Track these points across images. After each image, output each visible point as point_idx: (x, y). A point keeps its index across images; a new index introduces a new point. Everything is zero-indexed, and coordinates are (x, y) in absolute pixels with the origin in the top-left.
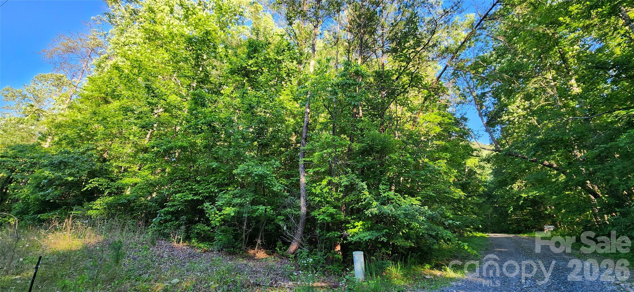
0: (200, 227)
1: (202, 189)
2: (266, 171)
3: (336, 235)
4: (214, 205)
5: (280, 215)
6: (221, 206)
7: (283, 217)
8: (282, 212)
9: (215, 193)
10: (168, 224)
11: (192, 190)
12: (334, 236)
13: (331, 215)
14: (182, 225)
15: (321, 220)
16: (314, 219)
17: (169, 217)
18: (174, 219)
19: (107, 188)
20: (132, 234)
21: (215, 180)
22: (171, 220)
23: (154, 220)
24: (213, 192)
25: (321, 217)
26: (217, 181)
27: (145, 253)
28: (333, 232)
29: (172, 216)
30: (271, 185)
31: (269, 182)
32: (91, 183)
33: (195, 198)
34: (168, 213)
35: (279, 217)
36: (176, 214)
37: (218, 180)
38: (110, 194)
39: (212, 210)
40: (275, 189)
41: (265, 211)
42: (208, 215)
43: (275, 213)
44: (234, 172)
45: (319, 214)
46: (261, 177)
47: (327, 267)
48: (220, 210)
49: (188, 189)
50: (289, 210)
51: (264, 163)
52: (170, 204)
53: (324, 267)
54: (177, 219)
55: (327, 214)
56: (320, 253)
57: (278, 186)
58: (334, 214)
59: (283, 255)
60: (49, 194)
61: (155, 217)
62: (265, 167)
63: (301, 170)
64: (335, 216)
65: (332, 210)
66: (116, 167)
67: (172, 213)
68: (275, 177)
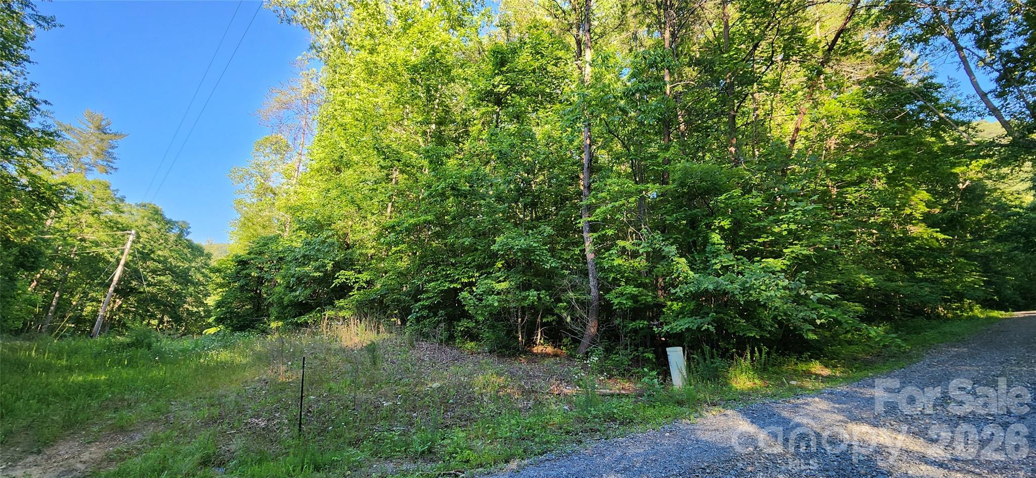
0: (464, 324)
1: (459, 274)
2: (532, 243)
3: (641, 326)
4: (472, 295)
5: (560, 301)
6: (482, 295)
7: (565, 304)
8: (562, 298)
10: (427, 322)
11: (447, 276)
12: (639, 326)
13: (634, 298)
14: (441, 320)
15: (617, 305)
16: (609, 304)
17: (425, 313)
18: (431, 314)
19: (356, 282)
20: (389, 334)
21: (474, 260)
22: (428, 317)
23: (409, 317)
25: (616, 301)
27: (404, 356)
28: (638, 321)
29: (429, 312)
30: (542, 262)
31: (538, 258)
32: (337, 278)
33: (452, 287)
34: (424, 307)
35: (559, 305)
36: (433, 309)
37: (478, 260)
39: (471, 301)
40: (548, 266)
41: (538, 298)
42: (466, 308)
43: (552, 300)
44: (492, 248)
45: (616, 297)
46: (528, 251)
47: (634, 370)
48: (481, 300)
49: (442, 276)
50: (571, 294)
51: (530, 231)
52: (424, 296)
53: (629, 371)
54: (435, 315)
55: (626, 297)
56: (623, 351)
57: (552, 263)
58: (638, 296)
59: (571, 356)
60: (300, 294)
61: (410, 313)
62: (531, 238)
63: (585, 235)
64: (639, 299)
65: (631, 289)
66: (361, 254)
67: (429, 308)
68: (546, 249)
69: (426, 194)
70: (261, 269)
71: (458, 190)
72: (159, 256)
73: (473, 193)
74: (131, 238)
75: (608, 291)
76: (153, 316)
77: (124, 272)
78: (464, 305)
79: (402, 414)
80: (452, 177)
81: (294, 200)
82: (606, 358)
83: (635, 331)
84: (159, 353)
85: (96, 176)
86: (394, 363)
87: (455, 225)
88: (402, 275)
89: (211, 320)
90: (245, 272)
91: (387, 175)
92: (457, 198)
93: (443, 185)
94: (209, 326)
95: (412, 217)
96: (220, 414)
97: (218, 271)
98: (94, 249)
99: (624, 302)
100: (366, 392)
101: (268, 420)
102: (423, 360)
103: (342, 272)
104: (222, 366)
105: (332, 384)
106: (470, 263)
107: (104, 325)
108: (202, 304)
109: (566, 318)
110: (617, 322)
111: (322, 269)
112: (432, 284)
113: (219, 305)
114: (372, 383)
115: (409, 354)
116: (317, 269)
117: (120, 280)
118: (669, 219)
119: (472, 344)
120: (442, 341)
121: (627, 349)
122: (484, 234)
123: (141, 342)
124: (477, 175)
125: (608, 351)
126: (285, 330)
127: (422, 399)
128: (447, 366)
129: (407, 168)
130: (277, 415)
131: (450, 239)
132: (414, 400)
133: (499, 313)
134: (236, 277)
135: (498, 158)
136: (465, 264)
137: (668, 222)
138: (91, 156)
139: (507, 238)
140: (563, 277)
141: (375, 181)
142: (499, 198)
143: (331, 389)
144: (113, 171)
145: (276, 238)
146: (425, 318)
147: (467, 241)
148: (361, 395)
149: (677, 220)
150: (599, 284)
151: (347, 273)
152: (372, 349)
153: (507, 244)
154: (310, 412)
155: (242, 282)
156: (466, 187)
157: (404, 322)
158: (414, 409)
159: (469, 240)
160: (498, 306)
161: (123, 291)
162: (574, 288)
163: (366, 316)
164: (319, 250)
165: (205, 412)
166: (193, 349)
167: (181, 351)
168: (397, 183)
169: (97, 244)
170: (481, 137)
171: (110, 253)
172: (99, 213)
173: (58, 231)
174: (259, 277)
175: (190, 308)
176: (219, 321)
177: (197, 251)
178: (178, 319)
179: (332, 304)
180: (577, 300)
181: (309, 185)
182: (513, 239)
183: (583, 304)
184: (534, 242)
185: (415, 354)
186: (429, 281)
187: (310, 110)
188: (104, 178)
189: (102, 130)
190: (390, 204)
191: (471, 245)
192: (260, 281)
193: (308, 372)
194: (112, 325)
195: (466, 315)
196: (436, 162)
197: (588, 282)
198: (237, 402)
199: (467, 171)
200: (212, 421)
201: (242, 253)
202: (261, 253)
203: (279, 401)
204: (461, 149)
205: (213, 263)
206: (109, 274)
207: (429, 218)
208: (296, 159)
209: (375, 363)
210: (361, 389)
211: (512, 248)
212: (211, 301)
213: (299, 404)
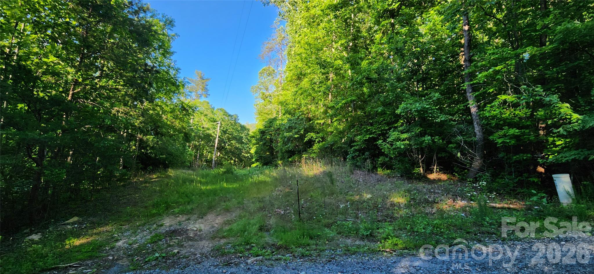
0: (381, 159)
1: (375, 129)
2: (425, 106)
3: (525, 158)
4: (386, 142)
5: (451, 143)
6: (392, 142)
7: (455, 145)
8: (453, 141)
9: (386, 130)
10: (358, 159)
11: (368, 130)
12: (523, 158)
13: (514, 137)
14: (367, 158)
15: (501, 143)
16: (493, 144)
17: (357, 154)
18: (361, 154)
19: (317, 138)
20: (338, 167)
21: (384, 120)
22: (359, 156)
23: (348, 156)
24: (384, 130)
25: (500, 141)
26: (385, 120)
27: (348, 179)
28: (522, 155)
29: (360, 153)
30: (433, 118)
31: (430, 115)
32: (307, 137)
33: (371, 136)
34: (356, 150)
35: (450, 145)
36: (361, 151)
37: (387, 120)
38: (319, 142)
39: (385, 146)
40: (438, 120)
41: (432, 141)
42: (383, 151)
43: (445, 142)
44: (396, 112)
45: (499, 138)
46: (422, 112)
47: (519, 190)
48: (392, 145)
49: (365, 132)
50: (459, 138)
51: (423, 98)
52: (355, 144)
53: (514, 191)
54: (363, 154)
55: (508, 137)
56: (508, 177)
57: (442, 118)
58: (520, 136)
59: (462, 179)
60: (290, 146)
61: (348, 154)
62: (425, 102)
63: (468, 95)
64: (522, 138)
65: (514, 131)
66: (317, 123)
67: (359, 150)
68: (436, 109)
69: (350, 84)
70: (271, 135)
71: (371, 79)
72: (229, 132)
73: (381, 79)
74: (219, 125)
75: (492, 133)
76: (231, 159)
77: (219, 140)
78: (382, 149)
79: (351, 212)
80: (365, 72)
81: (281, 99)
82: (493, 181)
83: (518, 162)
84: (237, 176)
85: (203, 99)
86: (343, 183)
87: (370, 101)
88: (341, 133)
89: (254, 160)
90: (264, 137)
91: (327, 77)
92: (370, 83)
93: (360, 77)
94: (253, 163)
95: (343, 99)
96: (264, 206)
97: (253, 137)
98: (207, 131)
99: (508, 141)
100: (330, 199)
101: (285, 210)
102: (359, 181)
103: (309, 133)
104: (261, 182)
105: (312, 193)
106: (381, 122)
107: (215, 163)
108: (249, 153)
109: (457, 154)
110: (501, 155)
111: (299, 133)
112: (359, 137)
113: (256, 153)
114: (333, 194)
115: (350, 178)
116: (296, 133)
117: (218, 144)
118: (548, 73)
119: (388, 171)
120: (369, 170)
121: (512, 175)
122: (390, 104)
123: (229, 171)
124: (383, 67)
125: (494, 176)
126: (285, 165)
127: (362, 204)
128: (374, 185)
129: (337, 71)
130: (288, 208)
131: (368, 109)
132: (357, 205)
133: (405, 152)
134: (261, 139)
135: (396, 53)
136: (379, 122)
137: (547, 76)
138: (200, 91)
139: (407, 104)
140: (452, 126)
141: (320, 82)
142: (399, 79)
143: (312, 196)
144: (208, 96)
145: (275, 119)
146: (357, 156)
147: (380, 109)
148: (327, 200)
149: (558, 73)
150: (483, 129)
151: (311, 134)
152: (329, 175)
153: (407, 108)
154: (303, 207)
155: (264, 142)
156: (375, 76)
157: (345, 159)
158: (358, 209)
159: (381, 108)
160: (404, 148)
161: (220, 149)
162: (461, 133)
163: (324, 157)
164: (296, 123)
165: (258, 205)
166: (249, 174)
167: (244, 175)
168: (332, 80)
169: (208, 129)
170: (382, 42)
171: (214, 132)
172: (207, 115)
173: (196, 125)
174: (271, 139)
175: (245, 155)
176: (257, 161)
177: (243, 128)
178: (241, 160)
179: (306, 151)
180: (465, 142)
181: (288, 90)
182: (411, 104)
183: (470, 144)
184: (427, 105)
185: (353, 178)
186: (357, 135)
187: (283, 49)
188: (207, 100)
189: (202, 78)
190: (330, 94)
191: (382, 111)
192: (271, 140)
193: (300, 186)
194: (219, 164)
195: (383, 154)
196: (354, 64)
197: (473, 128)
198: (270, 201)
199: (375, 66)
200: (262, 209)
201: (262, 128)
202: (270, 127)
203: (288, 201)
204: (370, 53)
205: (251, 133)
206: (214, 142)
207: (353, 98)
208: (279, 77)
209: (332, 183)
210: (327, 196)
211: (411, 110)
212: (253, 151)
213: (298, 203)
